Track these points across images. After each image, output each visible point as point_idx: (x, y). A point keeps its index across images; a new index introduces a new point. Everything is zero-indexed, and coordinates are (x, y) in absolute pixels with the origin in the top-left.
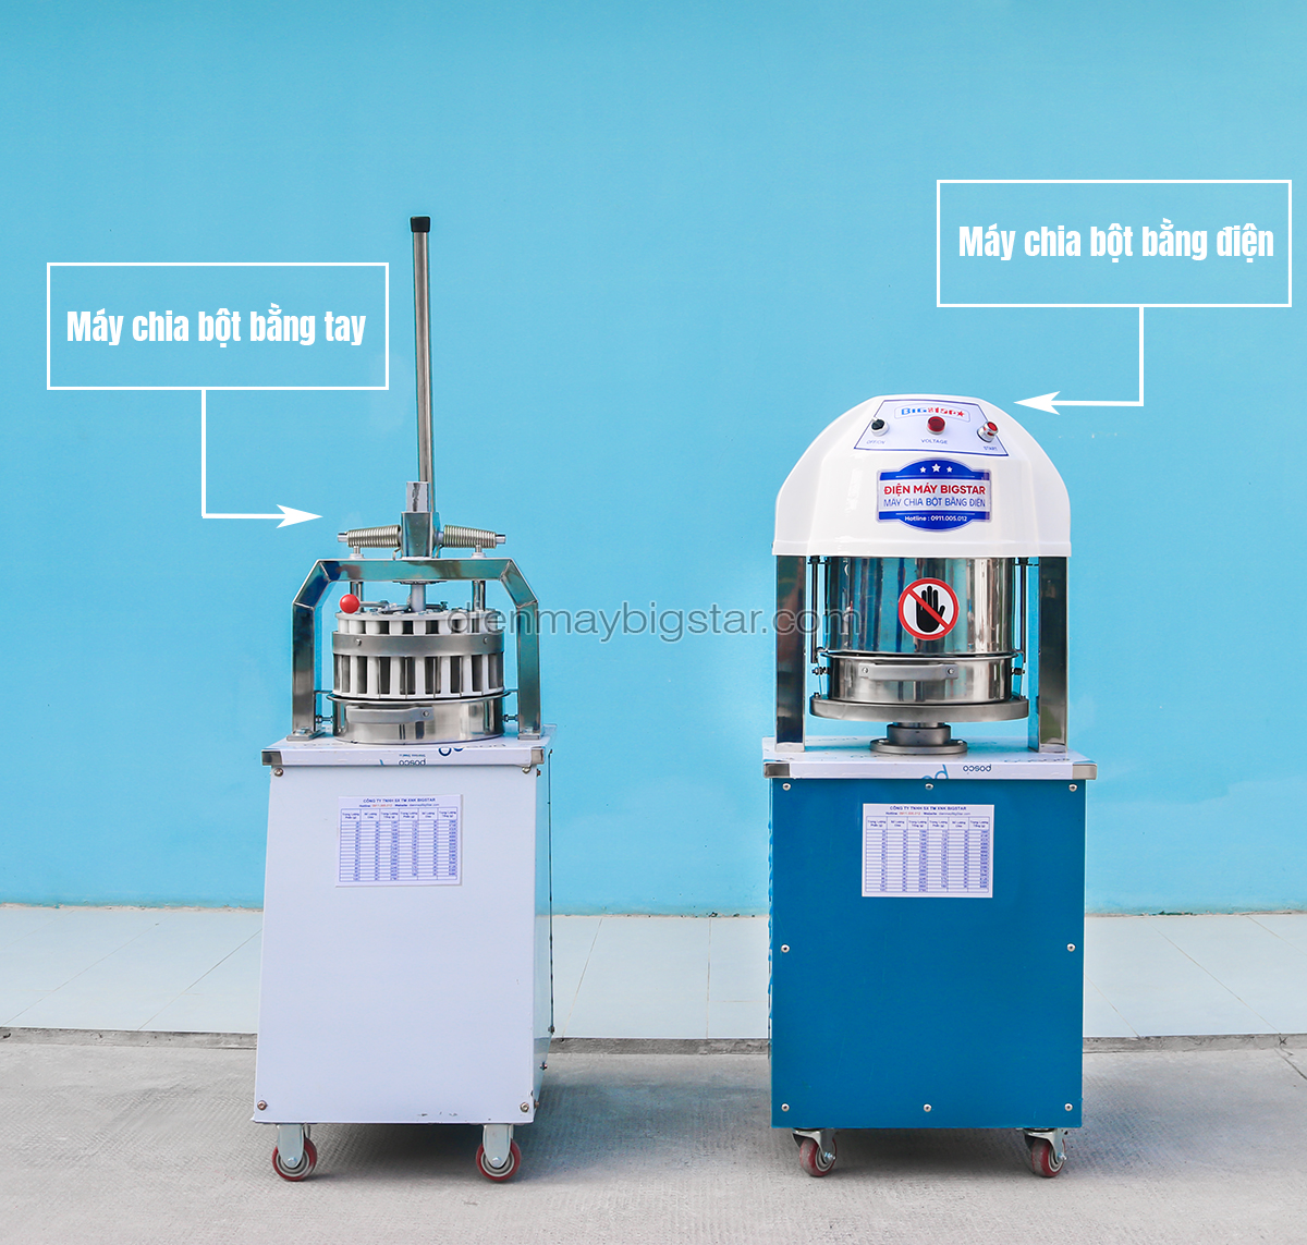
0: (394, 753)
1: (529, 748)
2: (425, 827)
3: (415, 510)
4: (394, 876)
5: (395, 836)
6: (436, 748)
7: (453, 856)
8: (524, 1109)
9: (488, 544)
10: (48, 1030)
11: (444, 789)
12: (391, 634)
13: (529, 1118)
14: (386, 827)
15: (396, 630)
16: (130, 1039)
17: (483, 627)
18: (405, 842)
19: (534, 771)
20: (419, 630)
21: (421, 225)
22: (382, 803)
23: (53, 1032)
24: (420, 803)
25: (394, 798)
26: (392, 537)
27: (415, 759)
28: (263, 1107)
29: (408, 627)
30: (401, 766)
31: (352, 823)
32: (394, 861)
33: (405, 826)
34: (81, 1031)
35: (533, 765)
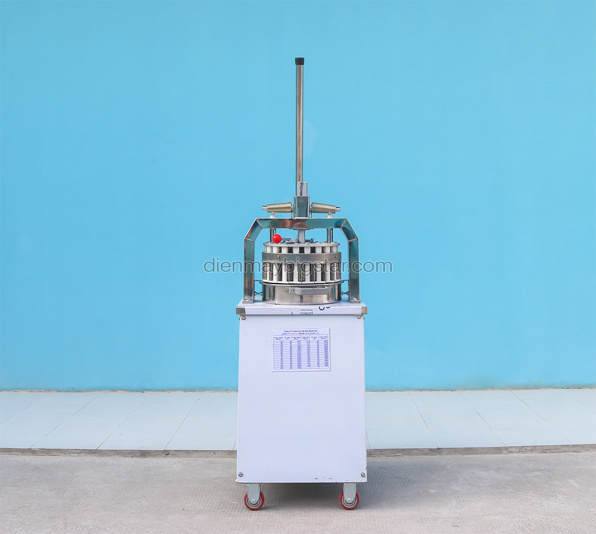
0: (298, 308)
1: (361, 307)
2: (313, 344)
3: (301, 195)
4: (299, 366)
5: (299, 348)
6: (317, 307)
7: (326, 357)
8: (363, 476)
9: (333, 212)
10: (188, 451)
11: (322, 326)
12: (294, 253)
13: (365, 480)
14: (295, 344)
15: (296, 251)
16: (229, 454)
17: (334, 250)
18: (304, 351)
19: (362, 318)
20: (307, 251)
21: (300, 61)
22: (293, 332)
23: (191, 452)
24: (310, 332)
25: (298, 330)
26: (289, 208)
27: (308, 312)
28: (241, 475)
29: (302, 250)
30: (302, 315)
31: (279, 341)
32: (299, 360)
33: (304, 343)
34: (204, 451)
35: (362, 315)
